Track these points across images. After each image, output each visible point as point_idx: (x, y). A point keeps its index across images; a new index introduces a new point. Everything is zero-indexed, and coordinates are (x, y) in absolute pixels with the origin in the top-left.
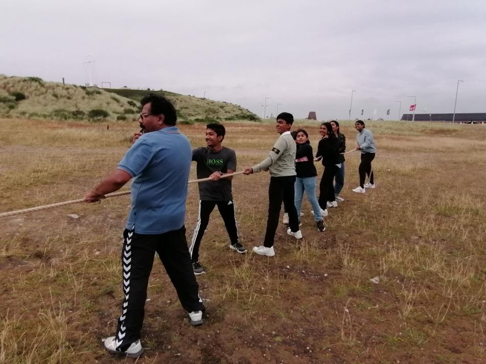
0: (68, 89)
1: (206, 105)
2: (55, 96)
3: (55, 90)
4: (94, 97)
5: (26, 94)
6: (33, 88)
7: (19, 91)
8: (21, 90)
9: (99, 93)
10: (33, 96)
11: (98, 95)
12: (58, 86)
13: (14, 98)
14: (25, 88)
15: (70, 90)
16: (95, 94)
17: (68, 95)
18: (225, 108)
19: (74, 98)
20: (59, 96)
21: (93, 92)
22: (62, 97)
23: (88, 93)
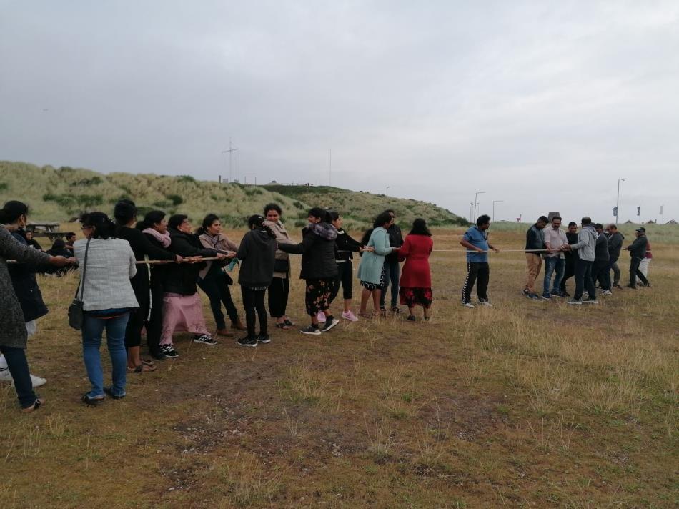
0: (225, 189)
1: (385, 205)
2: (214, 198)
3: (212, 191)
4: (255, 199)
5: (183, 197)
6: (189, 190)
7: (175, 193)
8: (177, 192)
9: (260, 193)
10: (191, 199)
11: (259, 195)
12: (214, 186)
13: (171, 202)
14: (181, 189)
15: (228, 190)
16: (255, 194)
17: (227, 197)
18: (414, 208)
19: (234, 200)
20: (218, 198)
21: (254, 192)
22: (221, 199)
23: (248, 194)
